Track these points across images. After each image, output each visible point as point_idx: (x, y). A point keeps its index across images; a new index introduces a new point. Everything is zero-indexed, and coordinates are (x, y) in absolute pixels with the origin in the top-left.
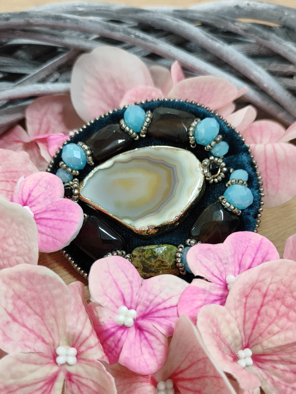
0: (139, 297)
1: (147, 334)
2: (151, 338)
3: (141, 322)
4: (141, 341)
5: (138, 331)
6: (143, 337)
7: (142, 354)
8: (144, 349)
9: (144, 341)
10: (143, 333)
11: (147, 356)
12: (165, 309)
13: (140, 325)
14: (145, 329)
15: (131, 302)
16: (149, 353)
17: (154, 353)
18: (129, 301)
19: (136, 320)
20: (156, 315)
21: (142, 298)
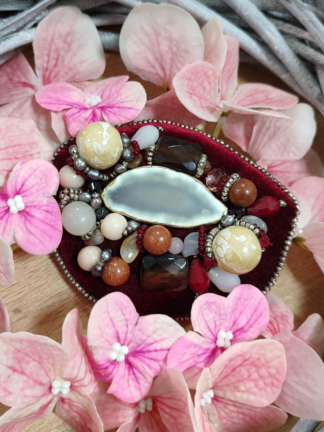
0: (133, 336)
1: (135, 371)
2: (138, 374)
3: (132, 359)
4: (129, 374)
5: (128, 365)
6: (131, 372)
7: (129, 386)
8: (131, 382)
9: (133, 376)
10: (132, 369)
11: (133, 389)
12: (156, 351)
13: (131, 362)
14: (135, 366)
15: (125, 340)
16: (135, 386)
17: (139, 387)
18: (123, 338)
19: (127, 357)
20: (147, 355)
21: (135, 338)
